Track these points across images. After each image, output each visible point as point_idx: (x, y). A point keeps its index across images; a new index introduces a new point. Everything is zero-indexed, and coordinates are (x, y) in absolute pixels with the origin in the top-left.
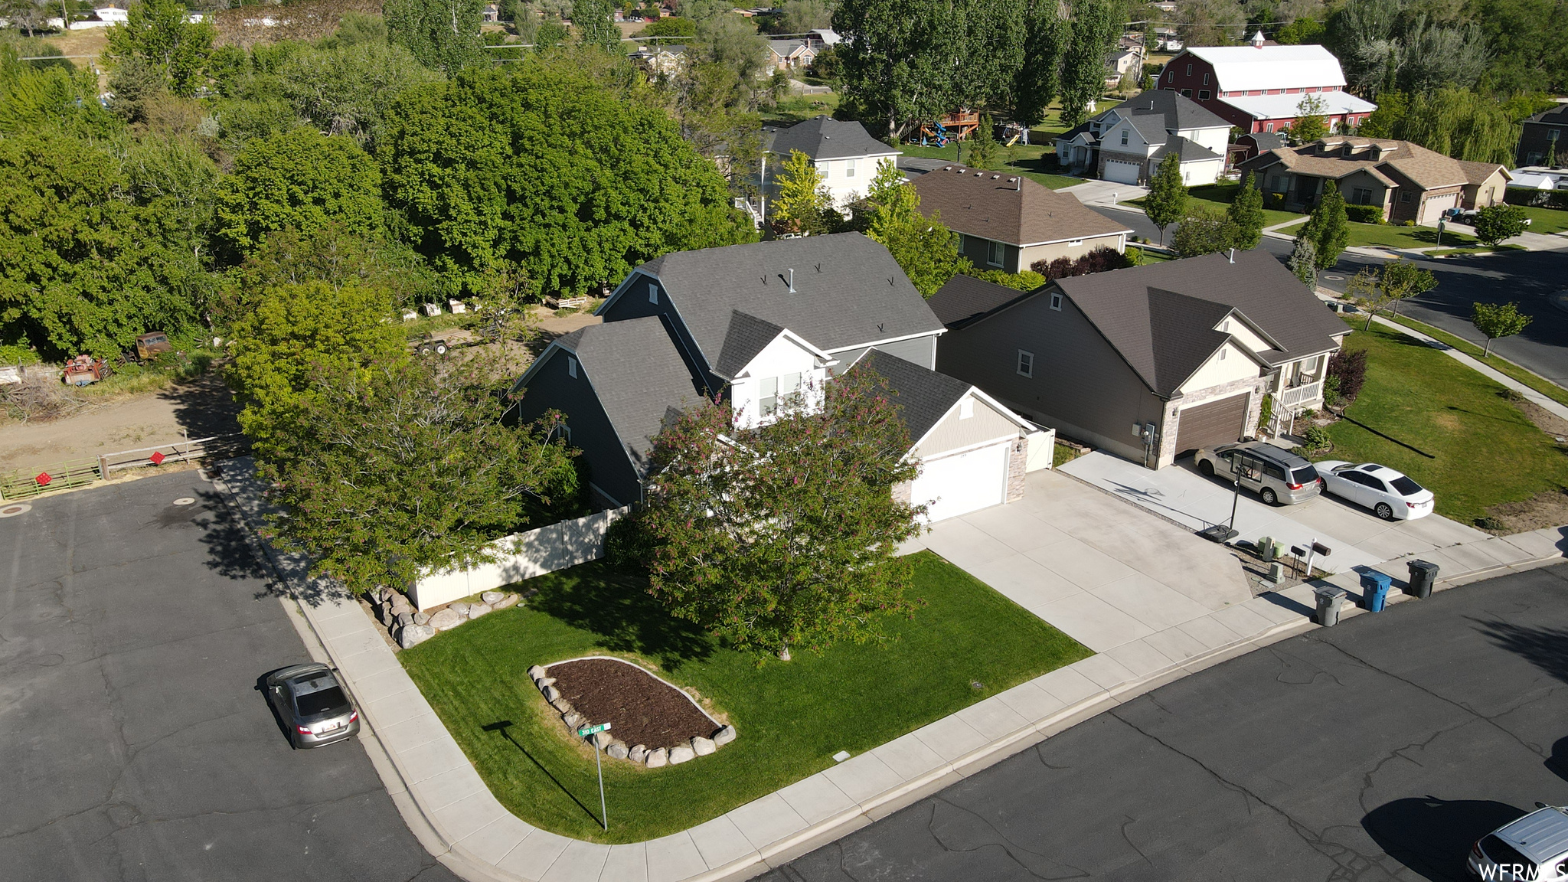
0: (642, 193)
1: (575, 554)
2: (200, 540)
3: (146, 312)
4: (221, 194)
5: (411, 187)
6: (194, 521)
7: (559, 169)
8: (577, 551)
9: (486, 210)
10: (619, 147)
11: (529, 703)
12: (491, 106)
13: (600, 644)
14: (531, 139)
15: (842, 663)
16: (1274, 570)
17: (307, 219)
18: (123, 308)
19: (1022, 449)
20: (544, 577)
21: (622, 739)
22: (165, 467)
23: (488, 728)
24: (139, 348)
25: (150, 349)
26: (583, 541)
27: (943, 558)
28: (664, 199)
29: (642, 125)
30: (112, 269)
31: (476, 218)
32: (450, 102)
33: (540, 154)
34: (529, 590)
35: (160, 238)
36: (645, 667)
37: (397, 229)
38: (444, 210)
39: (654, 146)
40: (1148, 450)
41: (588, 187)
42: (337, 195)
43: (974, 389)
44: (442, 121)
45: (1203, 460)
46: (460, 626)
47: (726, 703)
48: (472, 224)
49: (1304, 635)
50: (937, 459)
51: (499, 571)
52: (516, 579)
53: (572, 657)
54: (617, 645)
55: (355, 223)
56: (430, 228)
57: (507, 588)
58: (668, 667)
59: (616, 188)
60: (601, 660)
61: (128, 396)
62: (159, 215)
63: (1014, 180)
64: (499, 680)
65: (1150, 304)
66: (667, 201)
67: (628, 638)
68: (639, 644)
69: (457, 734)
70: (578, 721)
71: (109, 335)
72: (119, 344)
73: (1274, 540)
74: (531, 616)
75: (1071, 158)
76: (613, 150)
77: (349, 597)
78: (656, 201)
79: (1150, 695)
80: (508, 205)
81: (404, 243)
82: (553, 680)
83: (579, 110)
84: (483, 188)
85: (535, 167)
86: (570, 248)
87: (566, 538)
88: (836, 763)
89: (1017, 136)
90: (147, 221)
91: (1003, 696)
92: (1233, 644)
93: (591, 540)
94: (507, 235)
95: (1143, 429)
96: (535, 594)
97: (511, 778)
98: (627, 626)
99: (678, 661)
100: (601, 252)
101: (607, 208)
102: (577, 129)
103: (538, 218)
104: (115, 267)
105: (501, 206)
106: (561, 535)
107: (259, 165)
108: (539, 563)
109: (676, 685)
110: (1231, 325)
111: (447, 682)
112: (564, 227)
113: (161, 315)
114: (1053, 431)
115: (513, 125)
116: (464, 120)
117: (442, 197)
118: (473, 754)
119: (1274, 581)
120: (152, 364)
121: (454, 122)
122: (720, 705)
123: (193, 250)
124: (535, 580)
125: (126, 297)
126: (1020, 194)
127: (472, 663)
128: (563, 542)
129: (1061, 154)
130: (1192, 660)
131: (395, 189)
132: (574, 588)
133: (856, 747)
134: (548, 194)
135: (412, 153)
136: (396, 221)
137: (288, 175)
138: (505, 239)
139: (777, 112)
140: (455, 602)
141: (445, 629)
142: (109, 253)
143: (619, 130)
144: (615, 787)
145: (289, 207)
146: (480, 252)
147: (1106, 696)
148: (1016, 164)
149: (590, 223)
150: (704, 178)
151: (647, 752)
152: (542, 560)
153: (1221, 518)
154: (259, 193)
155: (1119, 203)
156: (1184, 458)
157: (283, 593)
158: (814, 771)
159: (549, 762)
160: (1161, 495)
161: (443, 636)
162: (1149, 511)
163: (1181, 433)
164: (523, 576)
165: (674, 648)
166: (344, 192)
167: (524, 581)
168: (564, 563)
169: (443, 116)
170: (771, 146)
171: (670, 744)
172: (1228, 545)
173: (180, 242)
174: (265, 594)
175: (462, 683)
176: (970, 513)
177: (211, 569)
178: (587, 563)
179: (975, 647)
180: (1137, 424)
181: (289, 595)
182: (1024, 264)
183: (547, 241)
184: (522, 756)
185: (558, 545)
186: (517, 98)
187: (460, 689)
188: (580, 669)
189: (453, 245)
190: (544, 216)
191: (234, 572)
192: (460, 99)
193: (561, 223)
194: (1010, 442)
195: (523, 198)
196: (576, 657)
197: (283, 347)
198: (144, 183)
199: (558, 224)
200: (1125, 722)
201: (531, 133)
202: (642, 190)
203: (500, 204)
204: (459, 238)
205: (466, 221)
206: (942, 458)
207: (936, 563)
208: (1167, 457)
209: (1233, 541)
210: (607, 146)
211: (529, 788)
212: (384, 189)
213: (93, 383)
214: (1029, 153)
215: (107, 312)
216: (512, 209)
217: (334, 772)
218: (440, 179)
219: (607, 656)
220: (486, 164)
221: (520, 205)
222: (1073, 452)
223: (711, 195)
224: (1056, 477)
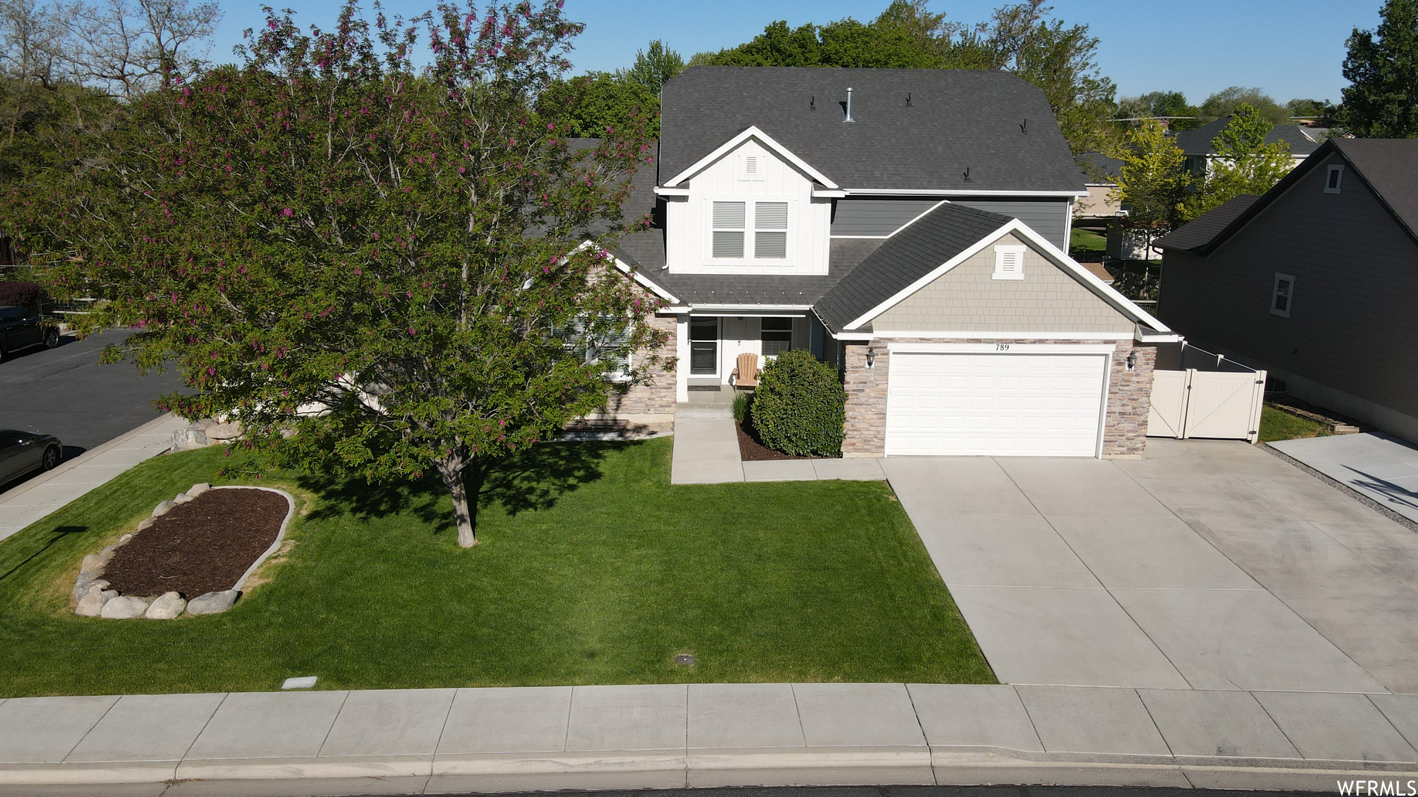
27: (892, 493)
36: (298, 510)
43: (1018, 226)
54: (315, 482)
88: (278, 689)
99: (340, 512)
109: (286, 535)
114: (1260, 378)
122: (285, 569)
133: (342, 678)
158: (227, 687)
179: (767, 607)
194: (1113, 346)
207: (872, 496)
222: (1318, 428)
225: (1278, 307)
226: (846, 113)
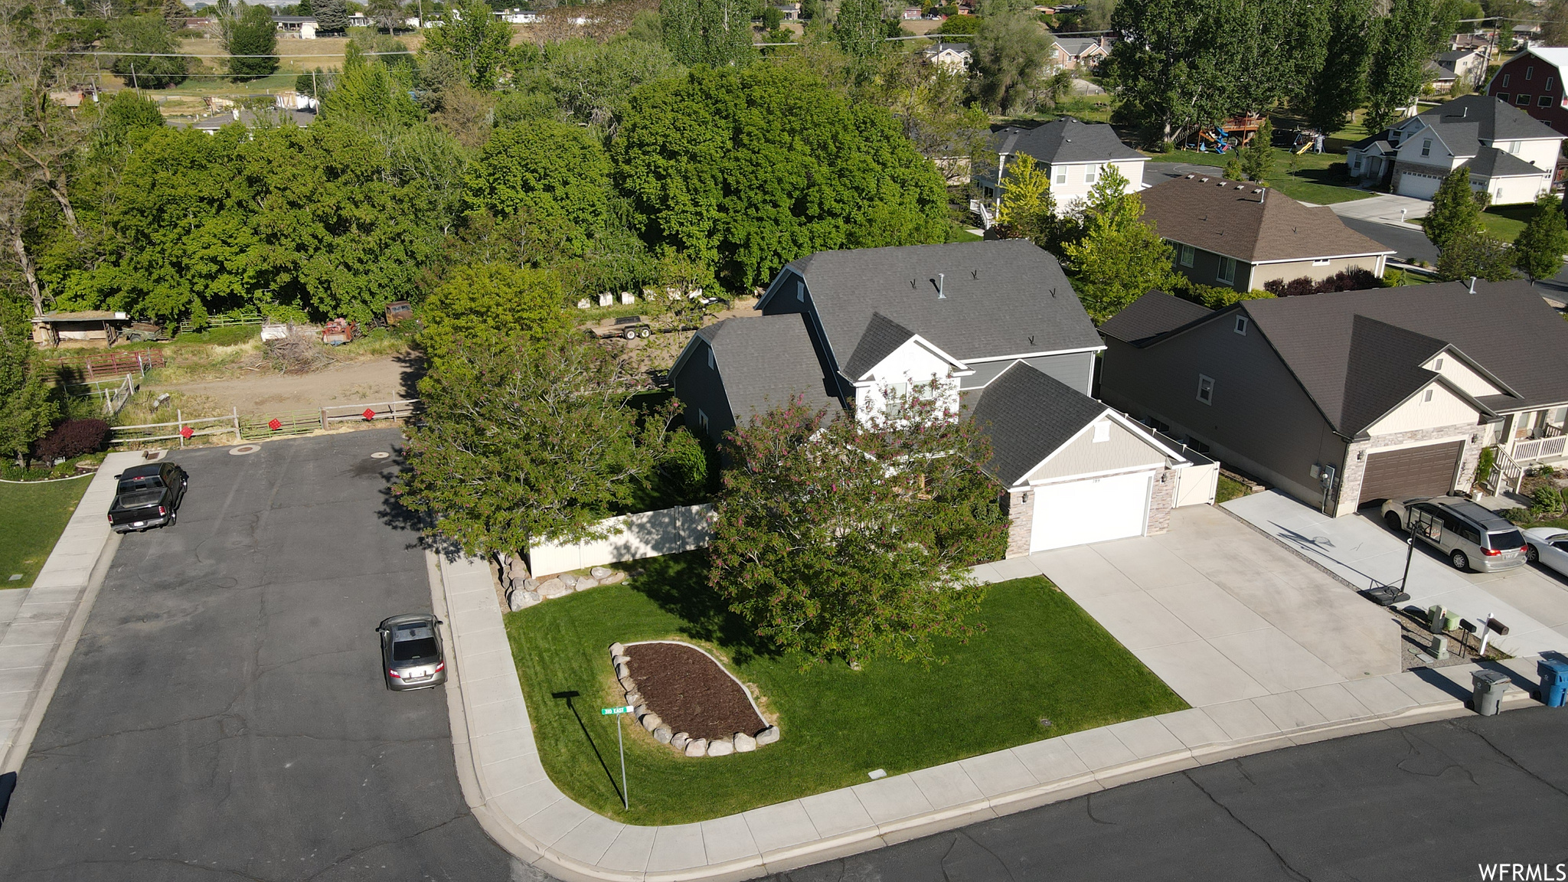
0: (857, 191)
1: (687, 540)
2: (380, 491)
3: (396, 282)
4: (467, 178)
5: (638, 177)
6: (381, 473)
7: (774, 164)
8: (689, 537)
9: (702, 201)
10: (837, 144)
11: (600, 678)
12: (717, 102)
13: (682, 630)
14: (749, 134)
15: (912, 680)
16: (1437, 644)
17: (536, 204)
18: (376, 276)
19: (1168, 479)
20: (654, 559)
21: (670, 724)
22: (376, 423)
23: (556, 696)
24: (387, 315)
25: (395, 316)
26: (696, 528)
27: (1055, 586)
28: (879, 198)
29: (865, 123)
30: (369, 243)
31: (692, 209)
32: (680, 98)
33: (756, 150)
34: (636, 569)
35: (412, 217)
36: (717, 658)
37: (624, 217)
38: (664, 199)
39: (876, 144)
40: (1327, 495)
41: (803, 182)
42: (566, 183)
43: (1109, 411)
44: (670, 115)
45: (1390, 512)
46: (566, 597)
47: (781, 705)
48: (689, 214)
49: (1450, 722)
50: (1064, 482)
51: (611, 548)
52: (627, 558)
53: (653, 639)
54: (698, 632)
55: (580, 209)
56: (653, 217)
57: (616, 566)
58: (738, 661)
59: (831, 185)
60: (678, 645)
61: (369, 357)
62: (411, 195)
63: (1258, 191)
64: (582, 651)
65: (1354, 334)
66: (881, 199)
67: (710, 627)
68: (719, 634)
69: (529, 697)
70: (638, 700)
71: (364, 302)
72: (372, 310)
73: (1444, 610)
74: (630, 595)
75: (1363, 170)
76: (832, 148)
77: (482, 558)
78: (871, 199)
79: (1238, 762)
80: (724, 198)
81: (630, 230)
82: (628, 659)
83: (800, 108)
84: (700, 181)
85: (751, 161)
86: (780, 242)
87: (678, 524)
88: (870, 780)
89: (1310, 144)
90: (401, 201)
91: (1070, 738)
92: (1359, 720)
93: (704, 528)
94: (720, 227)
95: (1323, 471)
96: (641, 574)
97: (561, 745)
98: (715, 615)
99: (750, 656)
100: (812, 247)
101: (821, 204)
102: (797, 127)
103: (752, 211)
104: (371, 241)
105: (717, 199)
106: (673, 520)
107: (500, 153)
108: (650, 546)
109: (740, 679)
110: (1445, 364)
111: (537, 647)
112: (777, 222)
113: (408, 286)
114: (1217, 464)
115: (735, 121)
116: (689, 115)
117: (664, 188)
118: (536, 718)
119: (1435, 656)
120: (395, 330)
121: (680, 116)
122: (776, 705)
123: (442, 229)
124: (645, 561)
125: (381, 268)
126: (1263, 207)
127: (563, 632)
128: (675, 527)
129: (1352, 165)
130: (1302, 730)
131: (624, 179)
132: (678, 573)
133: (895, 767)
134: (761, 187)
135: (641, 145)
136: (624, 209)
137: (523, 163)
138: (719, 231)
139: (1056, 113)
140: (566, 573)
141: (551, 597)
142: (367, 228)
143: (839, 128)
144: (649, 769)
145: (522, 192)
146: (695, 242)
147: (1187, 754)
148: (1297, 174)
149: (803, 219)
150: (922, 177)
151: (688, 741)
152: (653, 542)
153: (1393, 579)
154: (498, 179)
155: (1406, 221)
156: (1369, 507)
157: (430, 546)
158: (844, 784)
159: (599, 736)
160: (1331, 545)
161: (549, 604)
162: (1311, 562)
163: (1367, 480)
164: (634, 555)
165: (750, 643)
166: (572, 180)
167: (635, 561)
168: (675, 548)
169: (672, 110)
170: (1011, 148)
171: (712, 735)
172: (1394, 609)
173: (429, 221)
174: (415, 546)
175: (549, 650)
176: (1100, 543)
177: (379, 518)
178: (699, 549)
179: (1058, 682)
180: (1317, 464)
181: (434, 549)
182: (1257, 281)
183: (758, 234)
184: (578, 726)
185: (670, 529)
186: (741, 95)
187: (546, 655)
188: (656, 652)
189: (671, 234)
190: (757, 210)
191: (397, 523)
192: (689, 95)
193: (773, 217)
194: (1154, 472)
195: (737, 192)
196: (656, 639)
197: (462, 322)
198: (403, 166)
199: (771, 219)
200: (1197, 785)
201: (751, 129)
202: (857, 188)
203: (715, 197)
204: (677, 227)
205: (683, 212)
206: (1070, 481)
207: (1046, 590)
208: (1348, 504)
209: (1401, 606)
210: (825, 144)
211: (573, 758)
212: (615, 179)
213: (344, 343)
214: (1321, 162)
215: (362, 280)
216: (727, 201)
217: (413, 715)
218: (664, 170)
219: (684, 642)
220: (705, 158)
221: (735, 198)
222: (1244, 488)
223: (928, 195)
224: (1216, 513)
225: (1202, 396)
226: (939, 291)
